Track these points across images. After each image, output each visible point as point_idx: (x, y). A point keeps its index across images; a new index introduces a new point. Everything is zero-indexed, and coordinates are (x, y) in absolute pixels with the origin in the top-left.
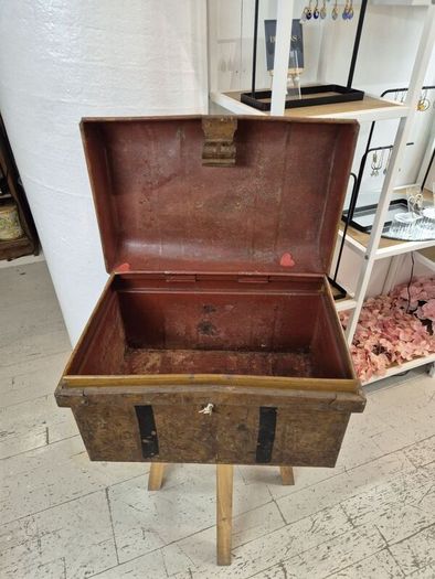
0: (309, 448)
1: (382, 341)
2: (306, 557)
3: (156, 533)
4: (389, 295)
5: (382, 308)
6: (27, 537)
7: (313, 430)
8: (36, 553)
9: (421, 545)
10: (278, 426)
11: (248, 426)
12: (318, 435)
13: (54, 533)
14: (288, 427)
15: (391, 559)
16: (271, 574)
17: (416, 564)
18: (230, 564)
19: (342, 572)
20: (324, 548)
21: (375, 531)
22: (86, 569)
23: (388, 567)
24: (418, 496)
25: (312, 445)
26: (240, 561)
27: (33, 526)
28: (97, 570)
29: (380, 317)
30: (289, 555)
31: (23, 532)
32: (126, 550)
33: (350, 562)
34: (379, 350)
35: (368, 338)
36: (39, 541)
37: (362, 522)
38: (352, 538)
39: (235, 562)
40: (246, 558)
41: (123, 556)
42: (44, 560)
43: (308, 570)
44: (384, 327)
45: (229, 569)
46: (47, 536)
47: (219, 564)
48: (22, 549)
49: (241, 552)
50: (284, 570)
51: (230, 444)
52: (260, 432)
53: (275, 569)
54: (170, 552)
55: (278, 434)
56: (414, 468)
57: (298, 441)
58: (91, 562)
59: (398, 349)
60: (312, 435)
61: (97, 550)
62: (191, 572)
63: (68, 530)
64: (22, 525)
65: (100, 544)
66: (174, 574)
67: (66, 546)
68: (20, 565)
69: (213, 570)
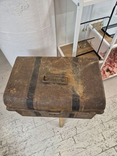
0: (84, 117)
1: (109, 68)
2: (82, 125)
3: (44, 120)
4: (113, 51)
5: (111, 55)
6: (12, 121)
8: (15, 124)
9: (111, 123)
12: (87, 115)
13: (19, 119)
15: (103, 126)
16: (73, 129)
17: (109, 127)
19: (91, 129)
20: (86, 123)
21: (100, 119)
22: (27, 128)
23: (102, 128)
24: (112, 110)
26: (65, 126)
27: (13, 118)
28: (30, 128)
29: (110, 59)
30: (78, 125)
32: (37, 124)
33: (93, 127)
34: (108, 70)
35: (105, 67)
36: (15, 121)
37: (97, 117)
38: (94, 121)
39: (64, 127)
40: (67, 125)
41: (36, 125)
43: (82, 128)
44: (111, 62)
45: (63, 128)
46: (17, 120)
47: (60, 127)
48: (11, 123)
49: (65, 124)
50: (76, 129)
53: (74, 128)
54: (48, 124)
56: (112, 103)
57: (81, 116)
58: (28, 126)
59: (114, 70)
61: (30, 124)
62: (53, 129)
63: (22, 119)
64: (10, 117)
65: (30, 122)
66: (49, 129)
67: (22, 123)
68: (11, 127)
69: (58, 128)
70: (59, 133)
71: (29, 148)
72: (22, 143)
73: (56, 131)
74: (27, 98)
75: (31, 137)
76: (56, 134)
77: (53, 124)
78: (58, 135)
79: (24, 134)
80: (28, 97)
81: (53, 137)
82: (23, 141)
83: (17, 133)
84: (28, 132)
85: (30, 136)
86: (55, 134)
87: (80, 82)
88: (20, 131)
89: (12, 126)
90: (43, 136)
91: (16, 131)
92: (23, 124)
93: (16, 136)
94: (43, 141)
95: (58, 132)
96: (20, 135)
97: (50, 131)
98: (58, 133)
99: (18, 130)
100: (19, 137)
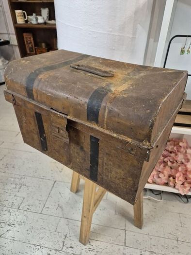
0: (117, 181)
3: (63, 210)
6: (18, 183)
7: (119, 167)
8: (17, 190)
10: (100, 156)
11: (85, 149)
12: (122, 172)
13: (28, 187)
14: (105, 159)
18: (85, 245)
22: (28, 207)
25: (119, 179)
26: (91, 247)
27: (23, 180)
31: (18, 180)
32: (47, 209)
36: (21, 187)
39: (88, 246)
40: (95, 247)
42: (18, 194)
45: (84, 247)
46: (24, 186)
47: (80, 242)
48: (14, 186)
49: (93, 243)
51: (77, 158)
52: (91, 155)
54: (63, 222)
55: (100, 161)
57: (111, 172)
58: (32, 206)
60: (119, 171)
61: (37, 203)
62: (66, 236)
63: (32, 188)
64: (20, 177)
65: (39, 201)
66: (59, 232)
67: (28, 194)
68: (10, 191)
69: (76, 242)
70: (72, 252)
71: (6, 241)
72: (3, 225)
73: (68, 243)
74: (33, 72)
75: (23, 224)
76: (64, 250)
77: (72, 228)
78: (67, 253)
79: (17, 213)
80: (35, 71)
81: (56, 250)
82: (8, 223)
83: (10, 204)
84: (25, 213)
85: (22, 221)
86: (65, 248)
87: (130, 82)
88: (16, 204)
89: (13, 190)
90: (41, 236)
91: (11, 201)
92: (28, 197)
93: (5, 208)
94: (35, 245)
95: (71, 247)
96: (11, 211)
97: (58, 237)
98: (70, 251)
99: (15, 201)
100: (7, 212)
